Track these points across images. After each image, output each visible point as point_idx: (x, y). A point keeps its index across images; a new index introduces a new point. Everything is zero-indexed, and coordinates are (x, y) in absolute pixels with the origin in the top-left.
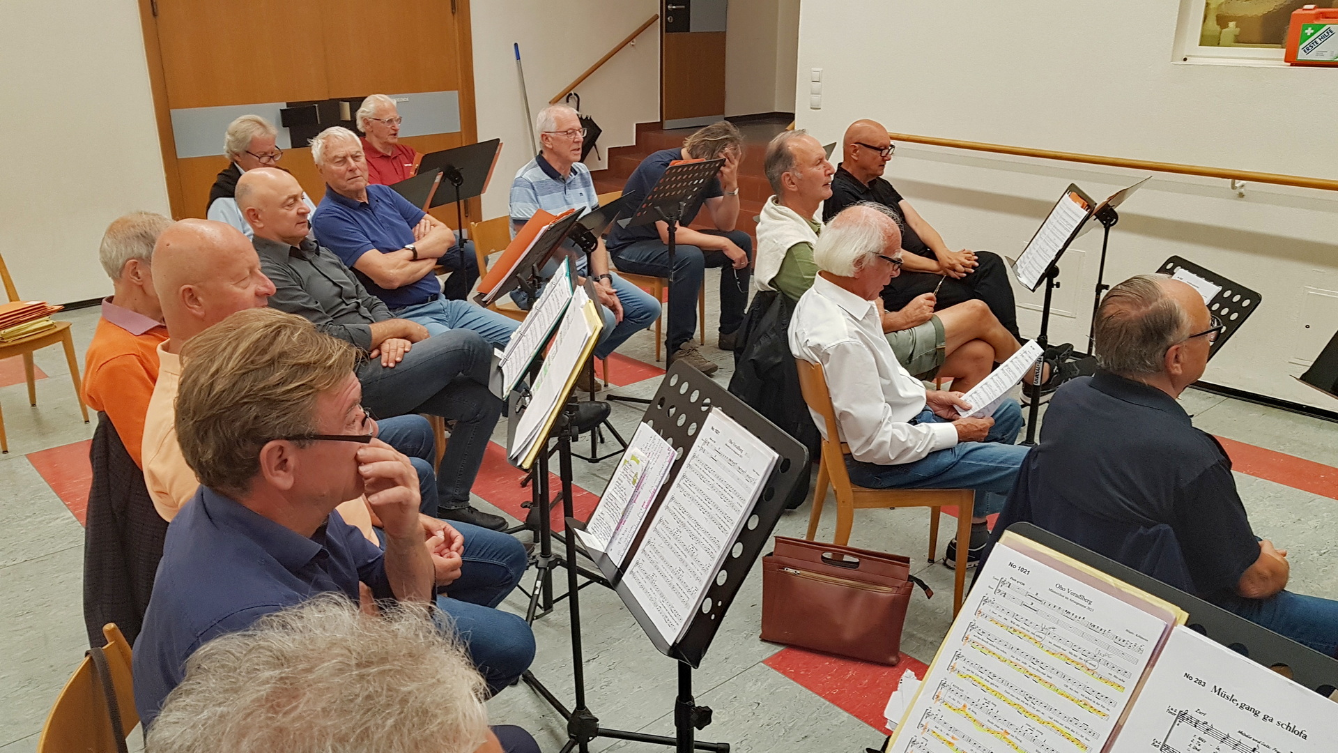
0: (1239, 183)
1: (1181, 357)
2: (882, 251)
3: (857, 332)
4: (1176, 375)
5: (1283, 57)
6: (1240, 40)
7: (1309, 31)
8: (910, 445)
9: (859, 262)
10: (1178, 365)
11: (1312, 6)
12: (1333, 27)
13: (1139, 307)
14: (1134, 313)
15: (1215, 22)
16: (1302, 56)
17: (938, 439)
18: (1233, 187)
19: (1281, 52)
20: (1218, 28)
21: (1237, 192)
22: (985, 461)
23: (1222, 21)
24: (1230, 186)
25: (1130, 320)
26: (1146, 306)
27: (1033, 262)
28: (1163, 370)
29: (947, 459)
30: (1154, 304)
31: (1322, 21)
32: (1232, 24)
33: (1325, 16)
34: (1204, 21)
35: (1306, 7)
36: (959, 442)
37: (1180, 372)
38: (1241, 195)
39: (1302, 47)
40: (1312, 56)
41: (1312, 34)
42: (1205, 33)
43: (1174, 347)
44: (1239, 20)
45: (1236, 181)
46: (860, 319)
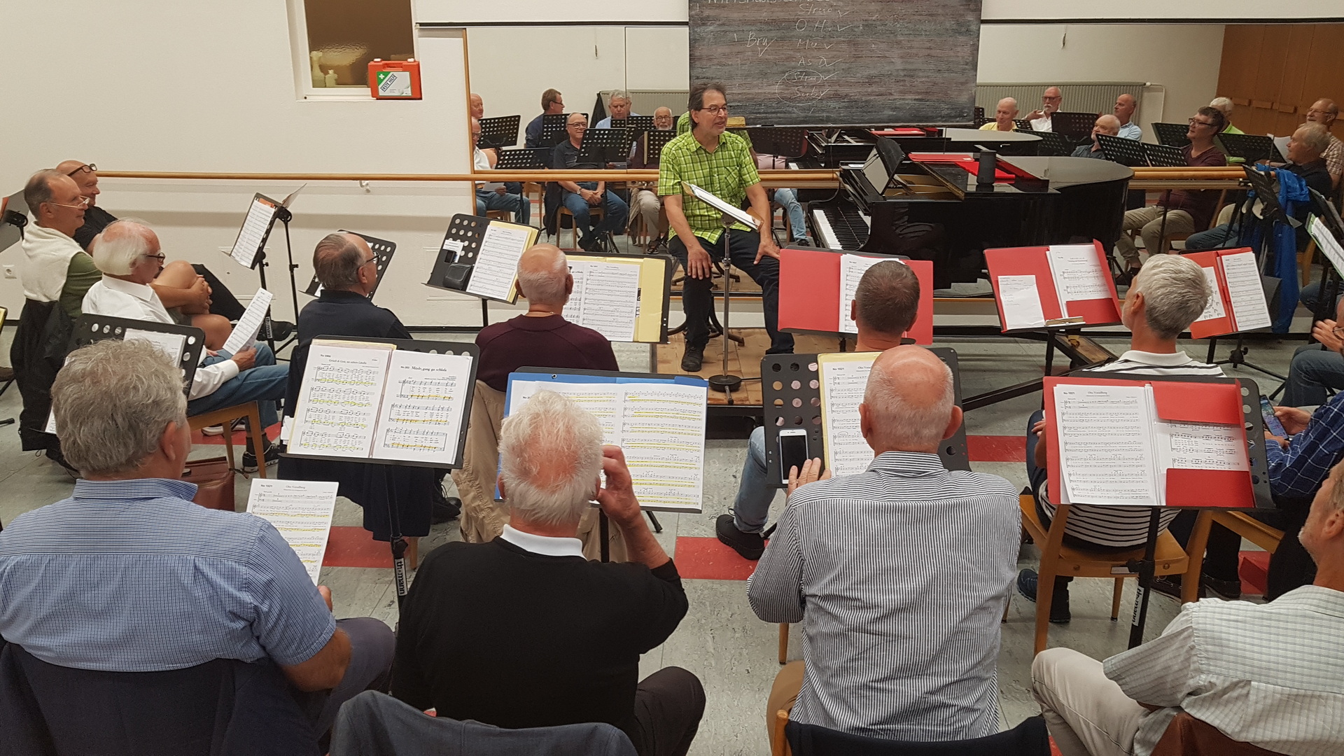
0: (365, 183)
1: (365, 273)
2: (148, 252)
3: (151, 311)
4: (365, 283)
5: (370, 94)
6: (340, 83)
7: (382, 76)
8: (205, 382)
9: (133, 264)
10: (364, 278)
11: (379, 60)
12: (395, 74)
13: (338, 251)
14: (336, 253)
15: (319, 71)
16: (381, 93)
17: (226, 374)
18: (362, 186)
19: (368, 91)
20: (322, 74)
21: (364, 189)
22: (260, 378)
23: (324, 69)
24: (359, 186)
25: (335, 258)
26: (341, 248)
27: (246, 250)
28: (358, 281)
29: (235, 384)
30: (345, 246)
31: (388, 70)
32: (331, 72)
33: (388, 66)
34: (312, 70)
35: (376, 60)
36: (240, 371)
37: (366, 281)
38: (368, 191)
39: (380, 87)
40: (387, 93)
41: (384, 78)
42: (316, 78)
43: (361, 268)
44: (337, 69)
45: (363, 181)
46: (149, 300)
